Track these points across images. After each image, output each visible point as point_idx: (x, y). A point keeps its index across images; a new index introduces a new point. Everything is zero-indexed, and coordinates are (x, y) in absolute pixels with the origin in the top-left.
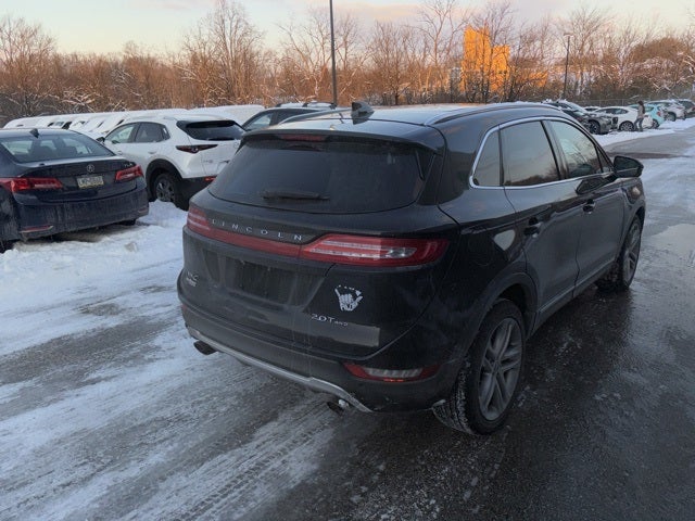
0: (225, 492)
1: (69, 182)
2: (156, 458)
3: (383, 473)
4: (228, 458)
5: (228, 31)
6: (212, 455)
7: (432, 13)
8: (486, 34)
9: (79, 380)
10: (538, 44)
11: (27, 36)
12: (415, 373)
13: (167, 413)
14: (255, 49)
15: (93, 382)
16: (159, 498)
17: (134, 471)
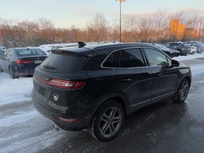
0: (25, 148)
1: (32, 62)
2: (16, 136)
3: (69, 149)
4: (32, 139)
5: (99, 22)
6: (29, 137)
7: (159, 15)
8: (175, 21)
9: (11, 114)
10: (193, 24)
11: (47, 23)
12: (74, 120)
13: (26, 125)
14: (106, 26)
15: (15, 114)
16: (10, 146)
17: (8, 139)
